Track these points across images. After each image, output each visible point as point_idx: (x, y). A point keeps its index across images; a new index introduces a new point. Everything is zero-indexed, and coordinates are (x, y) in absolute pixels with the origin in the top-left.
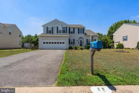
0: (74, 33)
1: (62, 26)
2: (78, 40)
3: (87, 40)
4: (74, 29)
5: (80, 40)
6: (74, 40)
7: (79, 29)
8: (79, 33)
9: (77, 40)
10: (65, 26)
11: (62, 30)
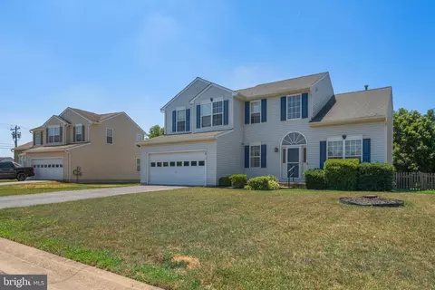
0: (264, 120)
1: (212, 100)
2: (281, 147)
3: (323, 145)
4: (264, 101)
5: (288, 147)
6: (264, 147)
7: (283, 99)
8: (283, 118)
9: (277, 150)
10: (221, 99)
11: (212, 115)
